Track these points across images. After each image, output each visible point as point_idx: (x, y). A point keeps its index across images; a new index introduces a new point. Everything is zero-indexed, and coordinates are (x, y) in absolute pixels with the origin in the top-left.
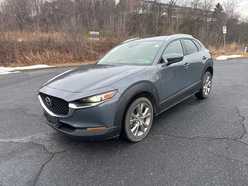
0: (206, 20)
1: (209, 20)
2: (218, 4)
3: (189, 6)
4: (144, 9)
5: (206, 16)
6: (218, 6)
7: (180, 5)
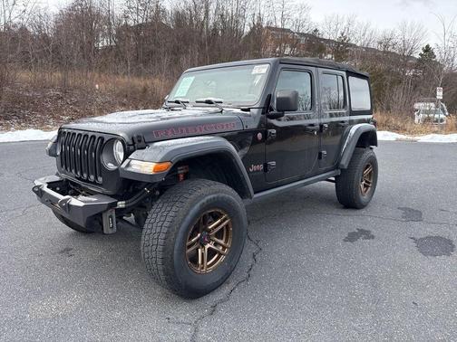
0: (404, 72)
1: (410, 73)
2: (427, 46)
3: (374, 45)
4: (292, 47)
5: (405, 66)
6: (427, 49)
7: (358, 44)
